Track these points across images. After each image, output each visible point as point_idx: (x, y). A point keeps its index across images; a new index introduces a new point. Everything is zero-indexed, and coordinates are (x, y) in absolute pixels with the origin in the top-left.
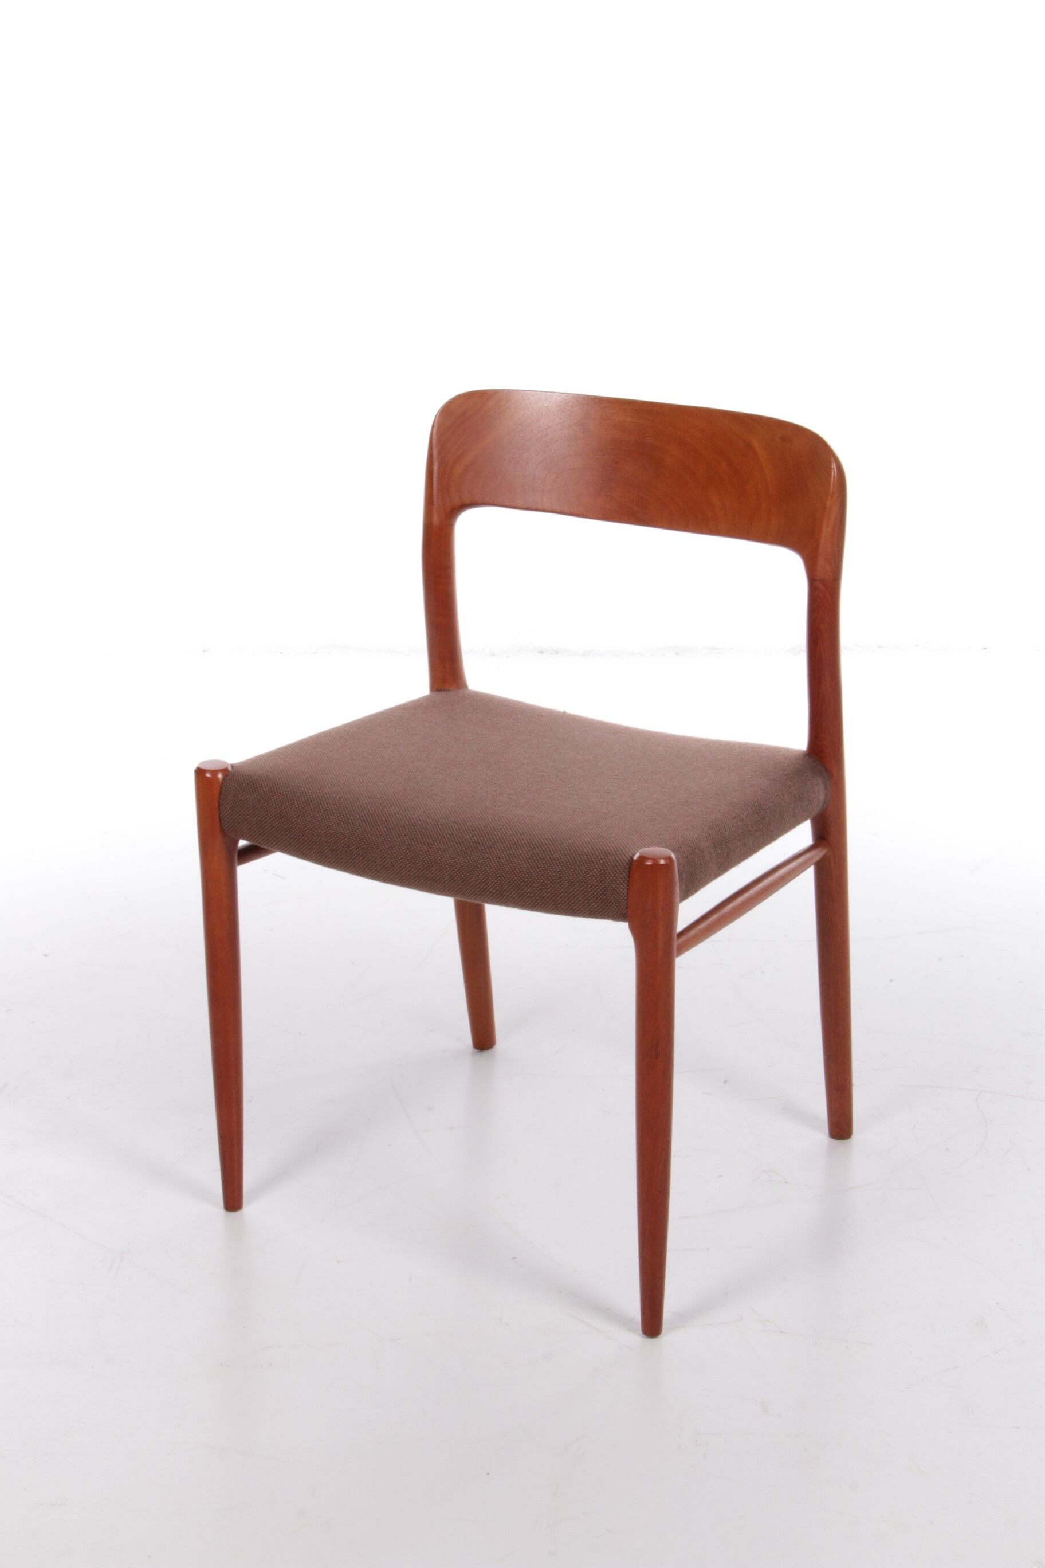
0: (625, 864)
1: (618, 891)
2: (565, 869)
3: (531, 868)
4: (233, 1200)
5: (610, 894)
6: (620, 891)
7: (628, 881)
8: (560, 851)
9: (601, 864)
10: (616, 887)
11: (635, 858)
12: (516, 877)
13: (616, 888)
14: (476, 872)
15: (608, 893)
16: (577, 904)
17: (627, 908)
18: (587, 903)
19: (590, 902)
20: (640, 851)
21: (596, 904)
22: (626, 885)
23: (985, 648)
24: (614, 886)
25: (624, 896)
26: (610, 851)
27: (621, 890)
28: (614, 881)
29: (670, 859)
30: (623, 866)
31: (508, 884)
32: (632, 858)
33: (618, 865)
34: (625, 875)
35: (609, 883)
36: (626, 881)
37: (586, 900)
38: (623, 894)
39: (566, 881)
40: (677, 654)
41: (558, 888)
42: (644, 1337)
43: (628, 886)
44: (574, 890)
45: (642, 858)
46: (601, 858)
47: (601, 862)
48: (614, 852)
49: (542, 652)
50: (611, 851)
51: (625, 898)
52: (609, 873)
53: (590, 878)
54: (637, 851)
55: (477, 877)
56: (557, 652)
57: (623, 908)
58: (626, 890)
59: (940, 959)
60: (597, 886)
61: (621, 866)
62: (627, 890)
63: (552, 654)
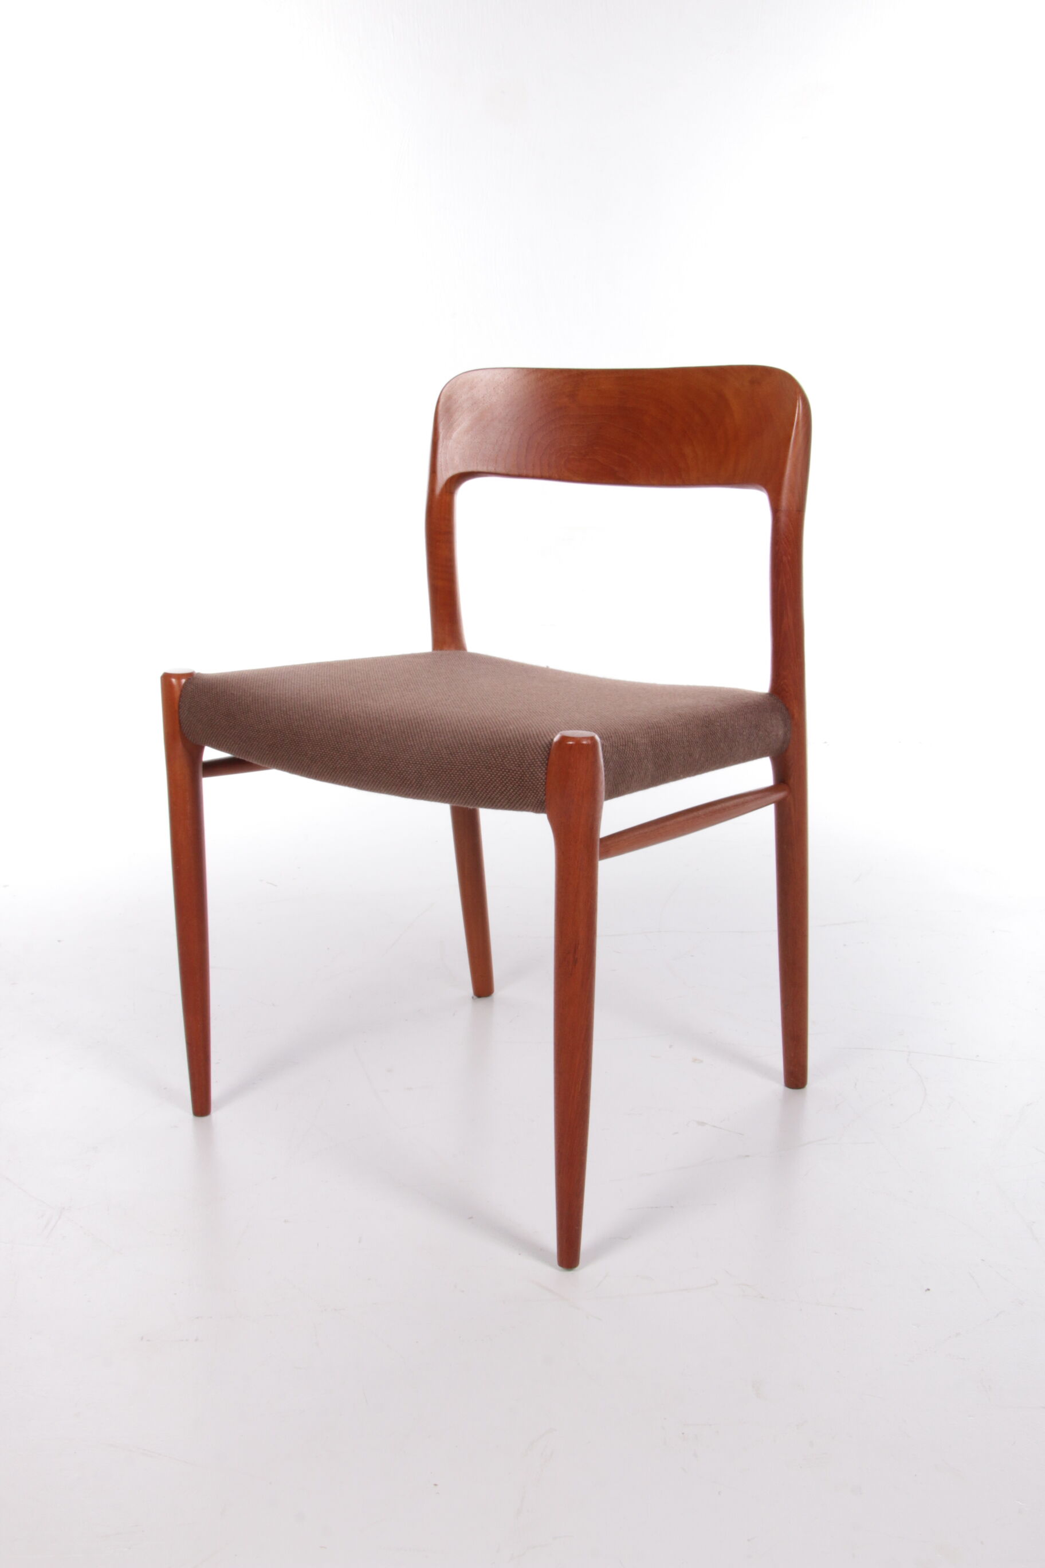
0: (545, 746)
1: (536, 775)
3: (451, 754)
4: (201, 1105)
5: (528, 779)
6: (538, 775)
7: (547, 764)
10: (534, 771)
11: (556, 739)
12: (435, 763)
13: (534, 773)
14: (397, 760)
15: (526, 778)
16: (495, 791)
17: (545, 795)
18: (505, 791)
19: (508, 789)
20: (561, 733)
21: (513, 791)
22: (544, 769)
24: (532, 770)
25: (542, 781)
27: (540, 774)
28: (533, 764)
29: (592, 739)
30: (542, 749)
31: (427, 771)
32: (552, 740)
33: (537, 747)
34: (544, 757)
35: (527, 767)
36: (544, 764)
37: (503, 786)
38: (542, 779)
39: (484, 765)
41: (476, 774)
43: (546, 769)
44: (491, 776)
45: (564, 739)
48: (536, 736)
50: (533, 735)
51: (544, 784)
52: (528, 755)
53: (508, 761)
54: (558, 732)
55: (398, 765)
57: (541, 795)
58: (544, 774)
60: (515, 770)
61: (540, 749)
62: (546, 774)
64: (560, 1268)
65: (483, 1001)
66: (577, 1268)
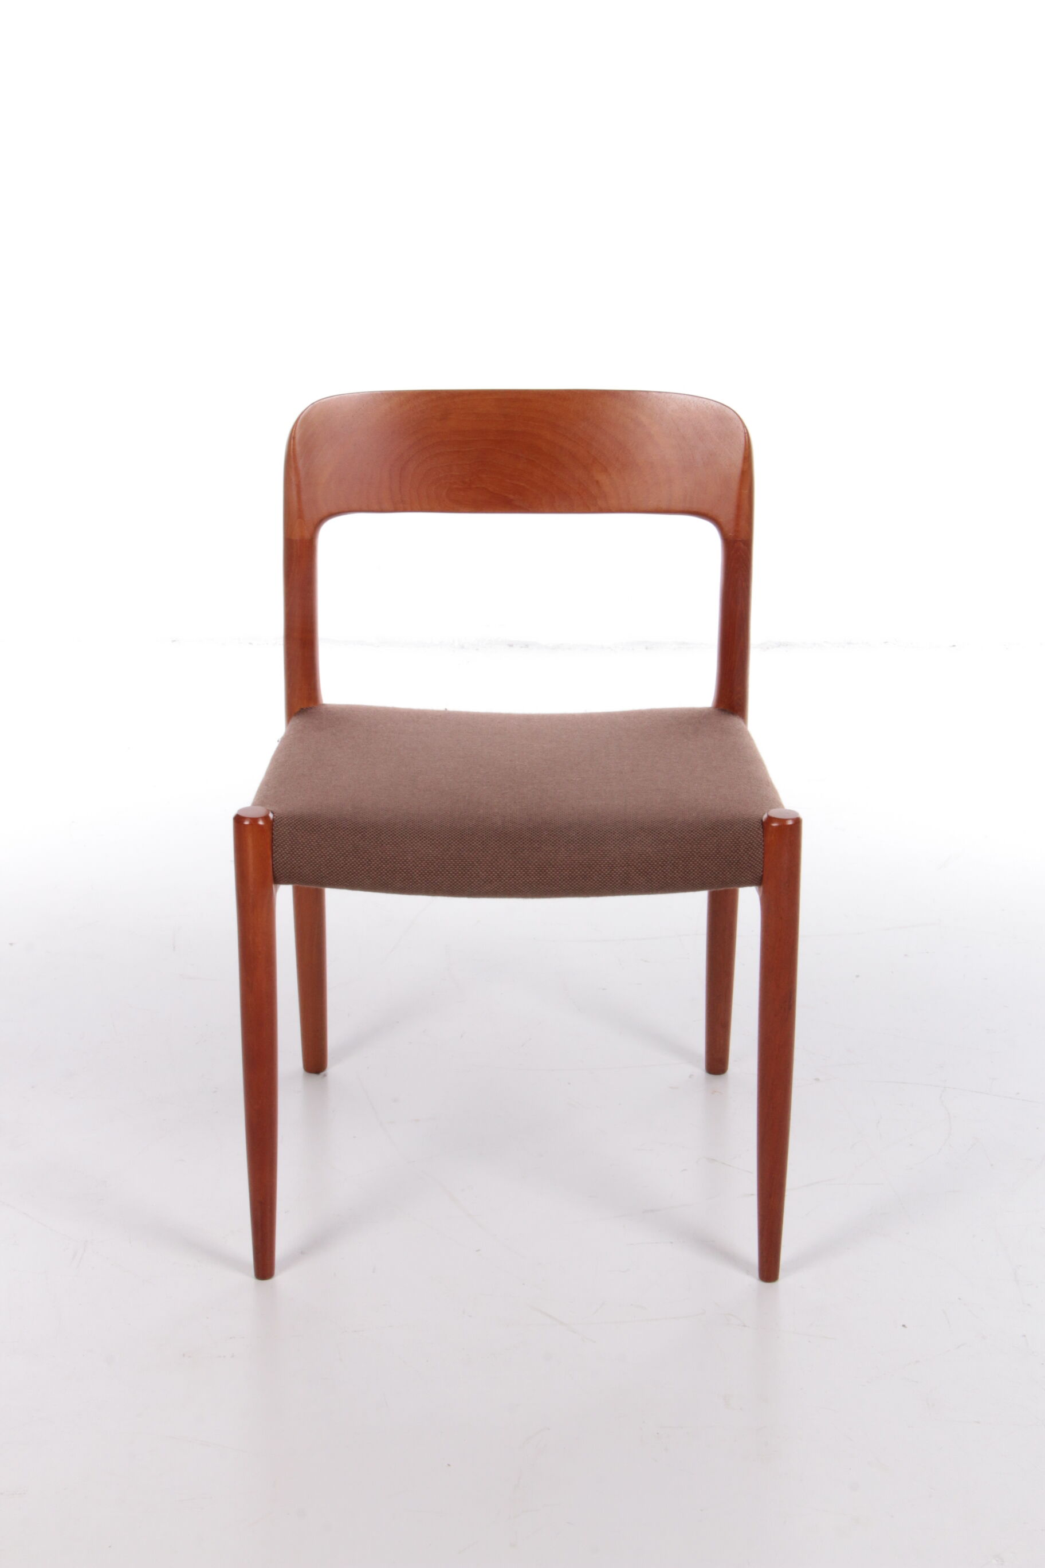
1: (753, 856)
4: (264, 1267)
5: (746, 861)
6: (755, 856)
10: (752, 853)
11: (764, 819)
17: (763, 871)
22: (761, 850)
23: (954, 646)
27: (757, 855)
32: (762, 820)
37: (720, 872)
38: (759, 859)
40: (647, 648)
45: (769, 821)
49: (511, 646)
51: (762, 862)
56: (527, 646)
57: (759, 873)
58: (761, 854)
59: (906, 955)
63: (522, 647)
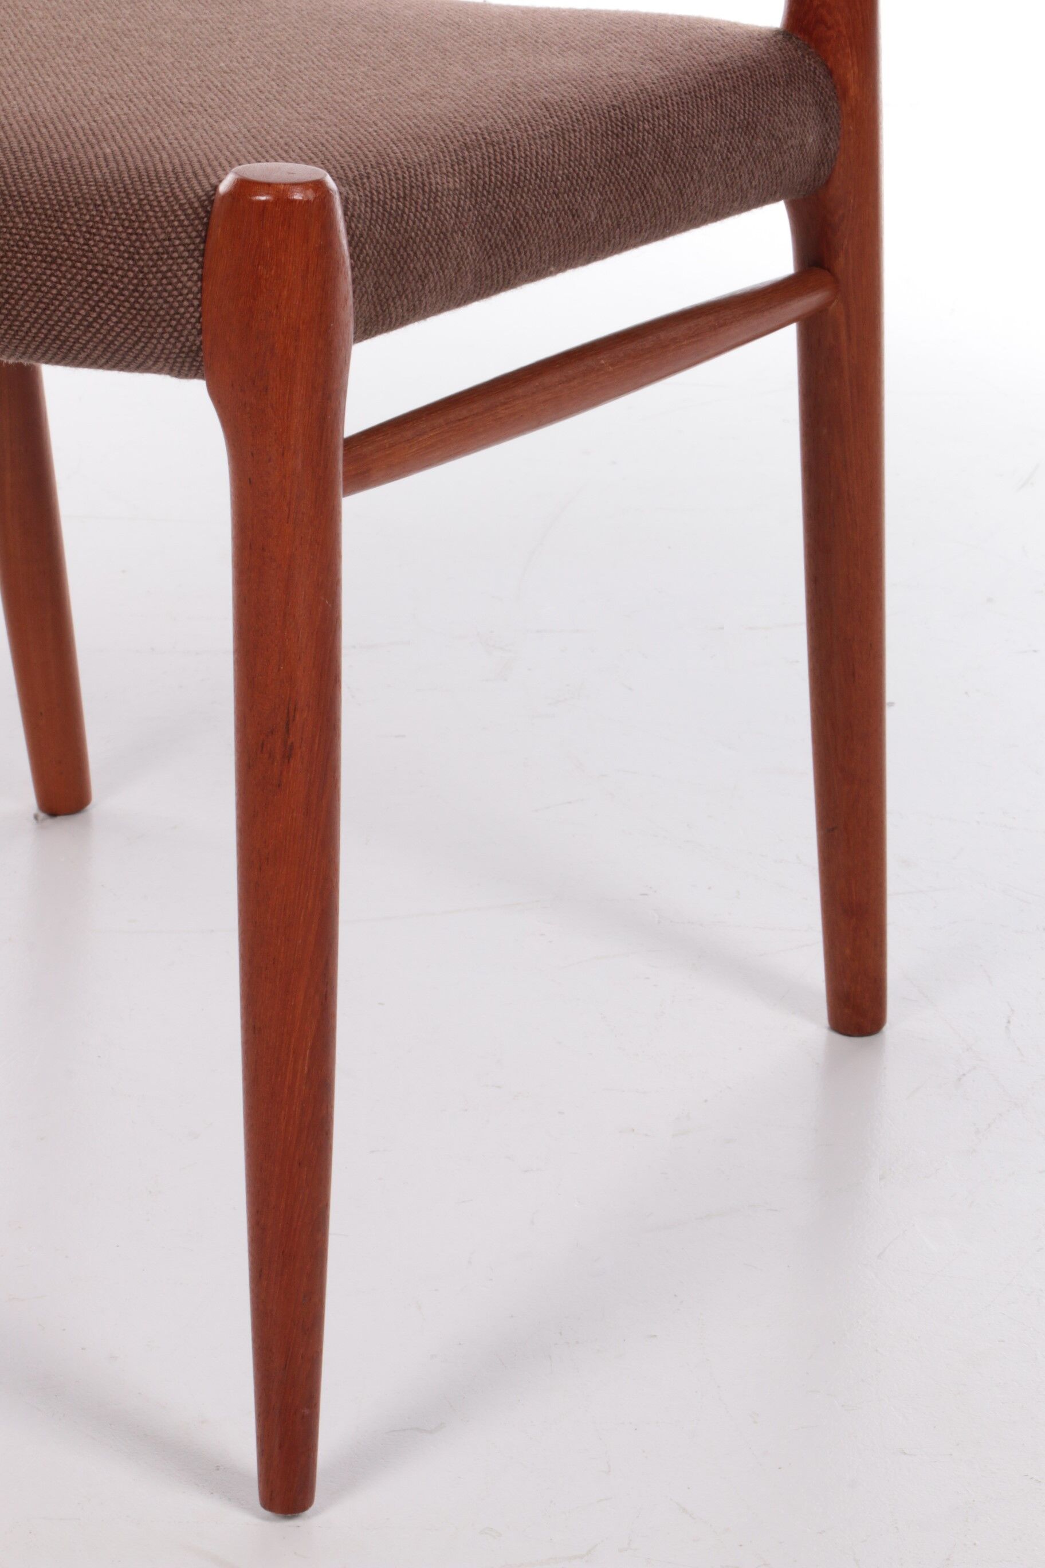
0: (196, 205)
1: (174, 280)
2: (37, 222)
5: (155, 290)
6: (180, 281)
7: (202, 254)
8: (31, 175)
9: (133, 205)
10: (169, 270)
11: (224, 187)
13: (169, 275)
15: (150, 289)
17: (200, 332)
18: (95, 320)
20: (238, 168)
21: (119, 322)
22: (196, 265)
24: (164, 268)
25: (191, 296)
26: (162, 174)
27: (185, 279)
28: (166, 252)
29: (318, 186)
30: (190, 211)
32: (214, 186)
33: (176, 207)
34: (194, 234)
35: (151, 259)
36: (196, 253)
37: (93, 309)
38: (190, 292)
42: (268, 1519)
43: (201, 267)
45: (244, 186)
46: (136, 191)
47: (135, 201)
48: (171, 175)
50: (165, 172)
51: (196, 303)
52: (154, 230)
53: (102, 245)
54: (232, 166)
57: (190, 334)
58: (195, 278)
60: (120, 268)
61: (184, 210)
62: (200, 278)
64: (268, 1513)
65: (64, 826)
66: (308, 1512)
